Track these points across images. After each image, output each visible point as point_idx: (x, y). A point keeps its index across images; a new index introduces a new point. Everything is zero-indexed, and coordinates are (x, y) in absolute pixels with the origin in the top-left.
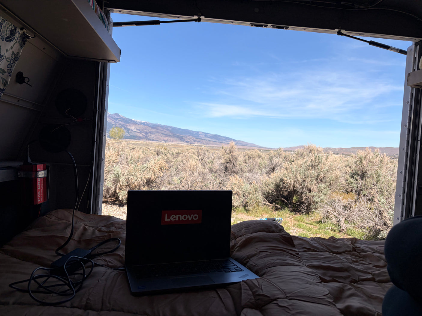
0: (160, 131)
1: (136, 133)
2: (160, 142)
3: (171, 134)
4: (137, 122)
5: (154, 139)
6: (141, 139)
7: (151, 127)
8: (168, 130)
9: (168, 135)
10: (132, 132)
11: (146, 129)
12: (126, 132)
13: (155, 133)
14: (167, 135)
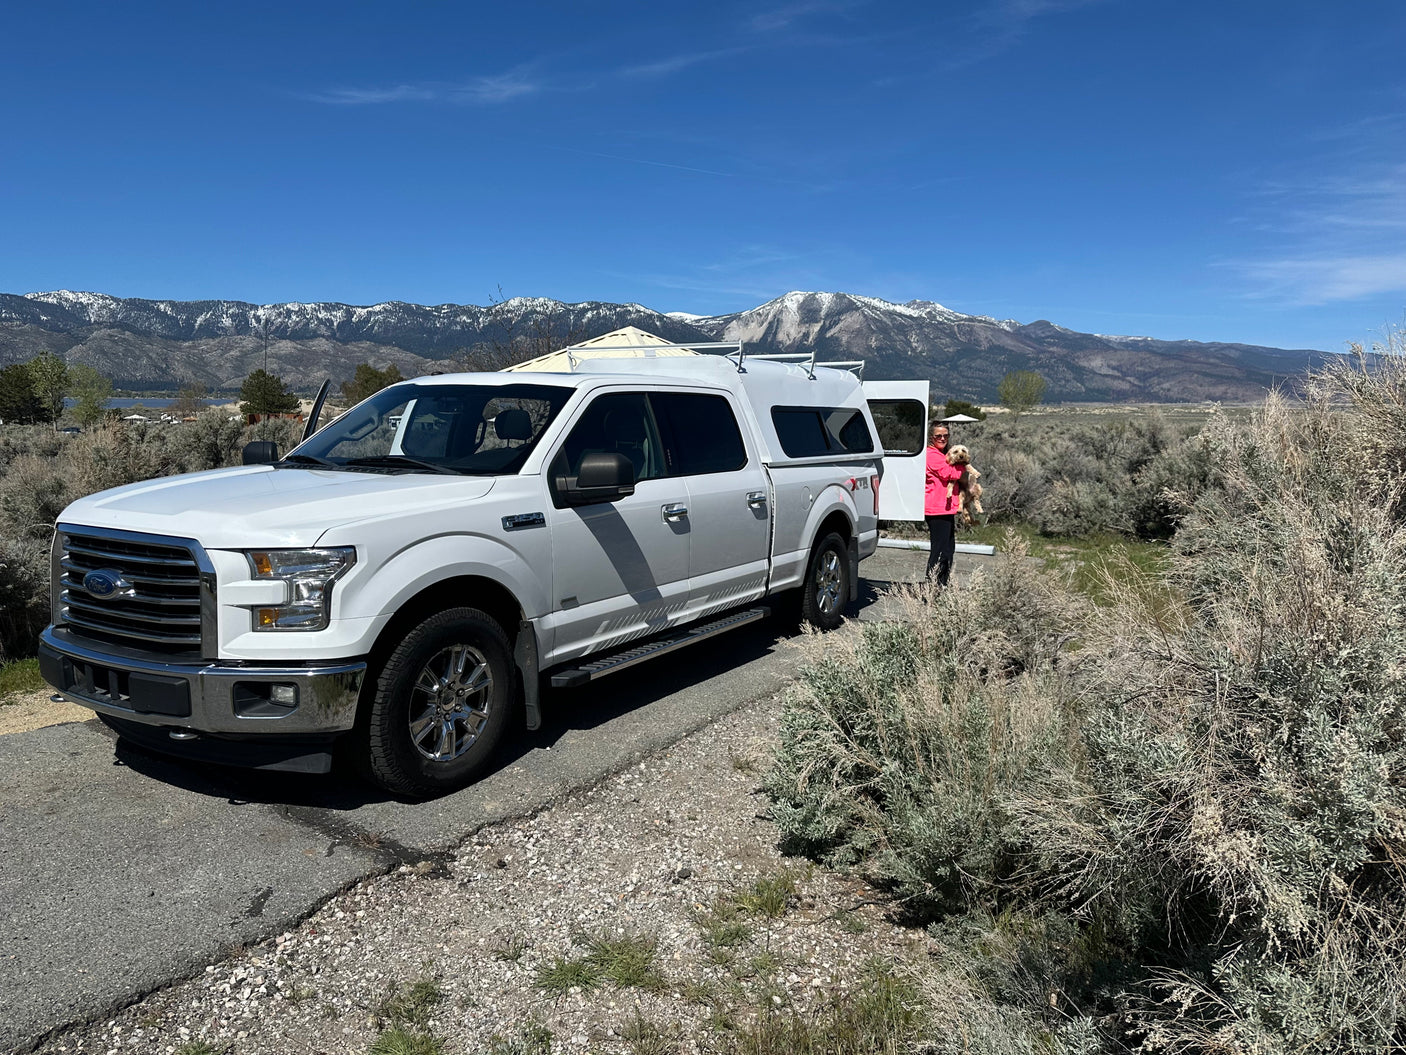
0: (1195, 367)
1: (1109, 381)
2: (1196, 405)
3: (1237, 374)
4: (1110, 341)
5: (1173, 394)
6: (1125, 399)
7: (1162, 354)
8: (1225, 358)
9: (1228, 378)
10: (1092, 378)
11: (1142, 365)
12: (1075, 379)
13: (1174, 375)
14: (1220, 379)
